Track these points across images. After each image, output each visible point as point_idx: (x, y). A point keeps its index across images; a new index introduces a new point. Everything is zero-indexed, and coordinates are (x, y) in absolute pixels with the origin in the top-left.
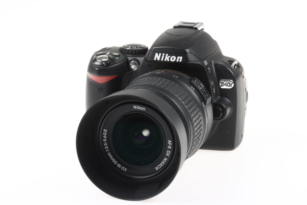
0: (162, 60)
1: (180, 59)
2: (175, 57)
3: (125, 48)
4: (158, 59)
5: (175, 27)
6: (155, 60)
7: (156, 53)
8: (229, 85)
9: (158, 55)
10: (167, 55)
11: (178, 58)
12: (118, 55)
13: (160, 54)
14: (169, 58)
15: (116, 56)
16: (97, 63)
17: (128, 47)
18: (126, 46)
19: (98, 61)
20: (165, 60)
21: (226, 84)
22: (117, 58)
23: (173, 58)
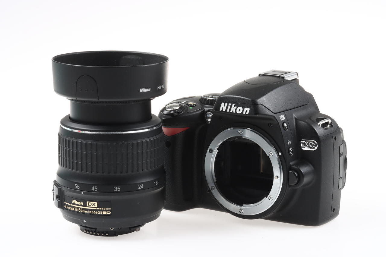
0: (228, 111)
1: (247, 110)
2: (241, 108)
3: (205, 97)
4: (224, 110)
5: (260, 75)
6: (221, 110)
7: (222, 103)
8: (311, 147)
9: (224, 105)
10: (233, 105)
11: (246, 109)
12: (194, 105)
13: (226, 104)
14: (236, 110)
15: (191, 106)
16: (165, 112)
17: (208, 97)
18: (207, 96)
19: (167, 109)
20: (231, 111)
21: (308, 145)
22: (191, 108)
23: (240, 109)
